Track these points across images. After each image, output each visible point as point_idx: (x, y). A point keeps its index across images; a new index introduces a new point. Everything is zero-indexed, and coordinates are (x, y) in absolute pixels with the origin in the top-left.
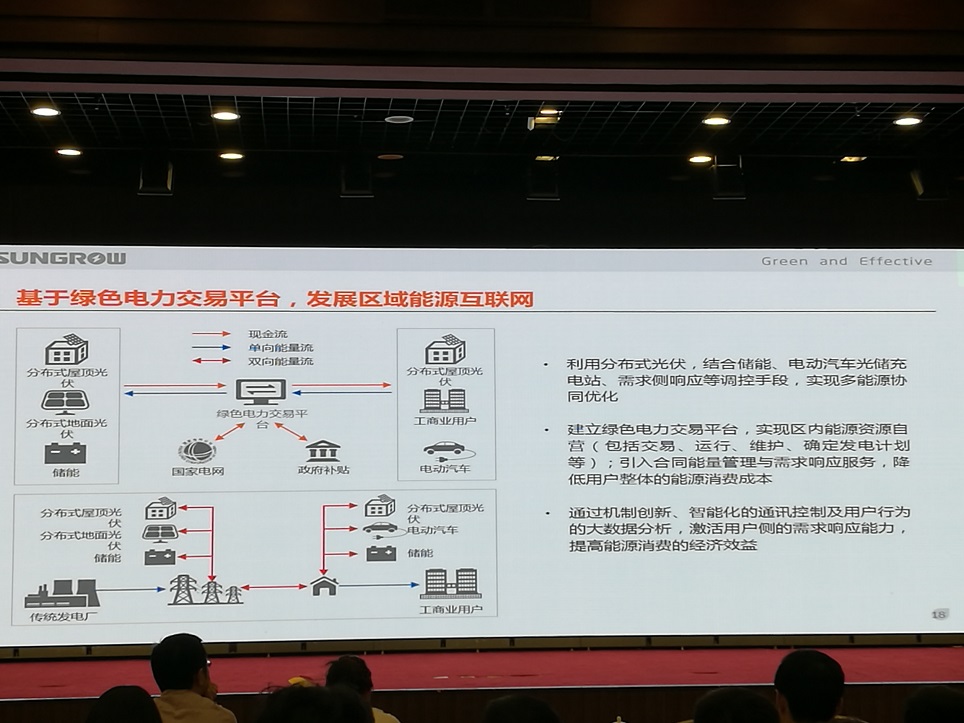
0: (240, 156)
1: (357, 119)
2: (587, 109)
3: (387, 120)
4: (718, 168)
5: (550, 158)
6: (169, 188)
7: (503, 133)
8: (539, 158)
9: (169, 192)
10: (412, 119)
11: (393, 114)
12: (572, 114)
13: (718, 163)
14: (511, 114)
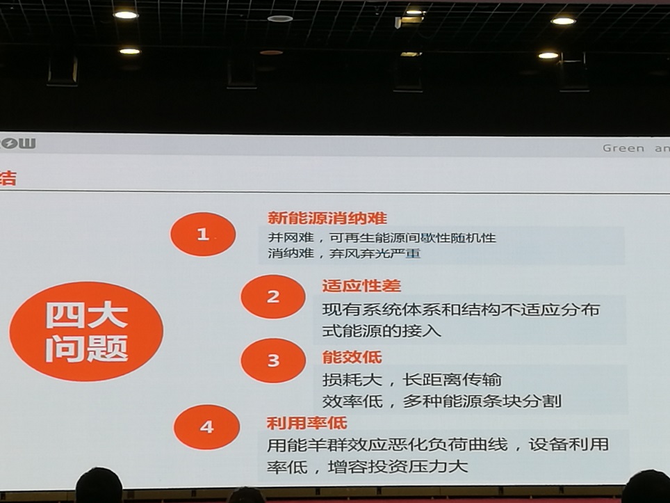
0: (137, 52)
1: (243, 18)
2: (448, 9)
3: (269, 19)
4: (564, 63)
5: (414, 54)
6: (75, 79)
7: (372, 32)
8: (404, 54)
9: (74, 83)
10: (291, 19)
11: (274, 13)
12: (434, 15)
13: (564, 59)
14: (380, 14)
